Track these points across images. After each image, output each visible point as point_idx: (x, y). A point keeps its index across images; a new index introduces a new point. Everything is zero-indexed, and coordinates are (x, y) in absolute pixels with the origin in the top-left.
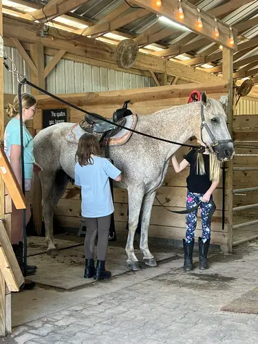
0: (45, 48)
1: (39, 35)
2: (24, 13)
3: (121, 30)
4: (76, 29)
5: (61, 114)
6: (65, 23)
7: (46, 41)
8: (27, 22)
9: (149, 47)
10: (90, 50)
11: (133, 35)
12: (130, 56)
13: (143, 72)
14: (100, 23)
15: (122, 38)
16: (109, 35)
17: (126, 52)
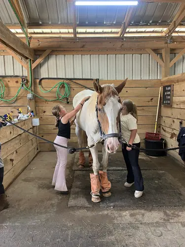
1: (166, 43)
2: (161, 32)
5: (169, 88)
7: (172, 46)
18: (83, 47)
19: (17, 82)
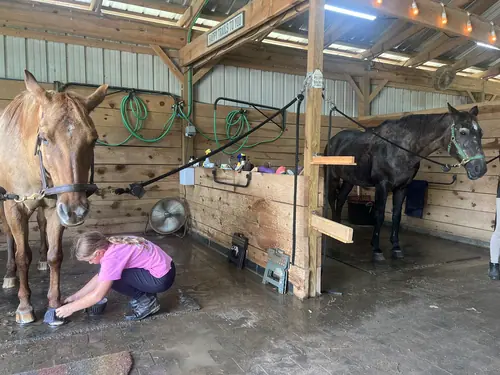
0: (371, 79)
2: (356, 53)
3: (440, 59)
4: (399, 61)
6: (389, 58)
7: (372, 73)
8: (357, 60)
9: (467, 70)
10: (410, 77)
11: (452, 61)
12: (447, 79)
13: (459, 93)
14: (421, 54)
15: (440, 65)
16: (428, 63)
17: (444, 76)
18: (269, 58)
19: (162, 104)
